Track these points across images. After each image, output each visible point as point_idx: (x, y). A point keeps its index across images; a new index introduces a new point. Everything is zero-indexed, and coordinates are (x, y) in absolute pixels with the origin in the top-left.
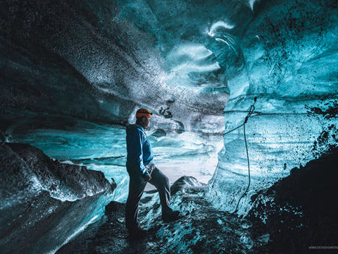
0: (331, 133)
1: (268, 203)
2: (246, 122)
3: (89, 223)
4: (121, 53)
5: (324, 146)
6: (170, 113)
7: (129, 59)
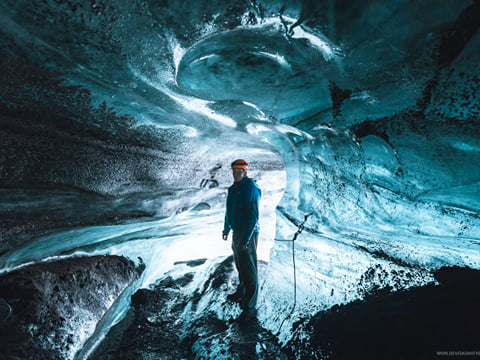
0: (378, 271)
1: (304, 340)
2: (295, 238)
3: (113, 324)
4: (143, 151)
5: (369, 284)
6: (215, 181)
7: (153, 152)
